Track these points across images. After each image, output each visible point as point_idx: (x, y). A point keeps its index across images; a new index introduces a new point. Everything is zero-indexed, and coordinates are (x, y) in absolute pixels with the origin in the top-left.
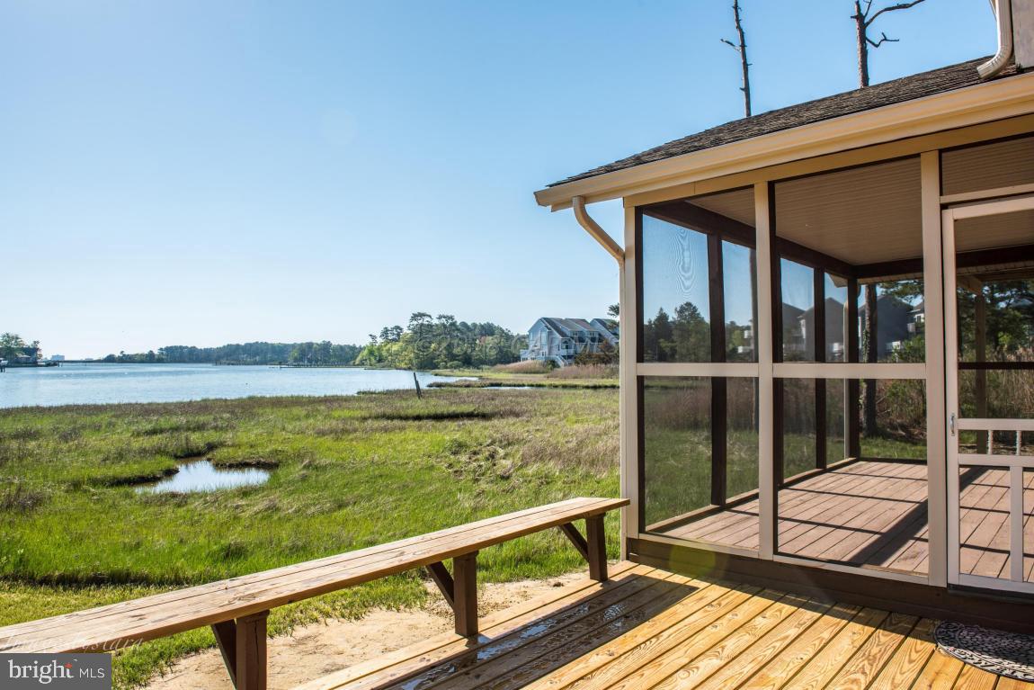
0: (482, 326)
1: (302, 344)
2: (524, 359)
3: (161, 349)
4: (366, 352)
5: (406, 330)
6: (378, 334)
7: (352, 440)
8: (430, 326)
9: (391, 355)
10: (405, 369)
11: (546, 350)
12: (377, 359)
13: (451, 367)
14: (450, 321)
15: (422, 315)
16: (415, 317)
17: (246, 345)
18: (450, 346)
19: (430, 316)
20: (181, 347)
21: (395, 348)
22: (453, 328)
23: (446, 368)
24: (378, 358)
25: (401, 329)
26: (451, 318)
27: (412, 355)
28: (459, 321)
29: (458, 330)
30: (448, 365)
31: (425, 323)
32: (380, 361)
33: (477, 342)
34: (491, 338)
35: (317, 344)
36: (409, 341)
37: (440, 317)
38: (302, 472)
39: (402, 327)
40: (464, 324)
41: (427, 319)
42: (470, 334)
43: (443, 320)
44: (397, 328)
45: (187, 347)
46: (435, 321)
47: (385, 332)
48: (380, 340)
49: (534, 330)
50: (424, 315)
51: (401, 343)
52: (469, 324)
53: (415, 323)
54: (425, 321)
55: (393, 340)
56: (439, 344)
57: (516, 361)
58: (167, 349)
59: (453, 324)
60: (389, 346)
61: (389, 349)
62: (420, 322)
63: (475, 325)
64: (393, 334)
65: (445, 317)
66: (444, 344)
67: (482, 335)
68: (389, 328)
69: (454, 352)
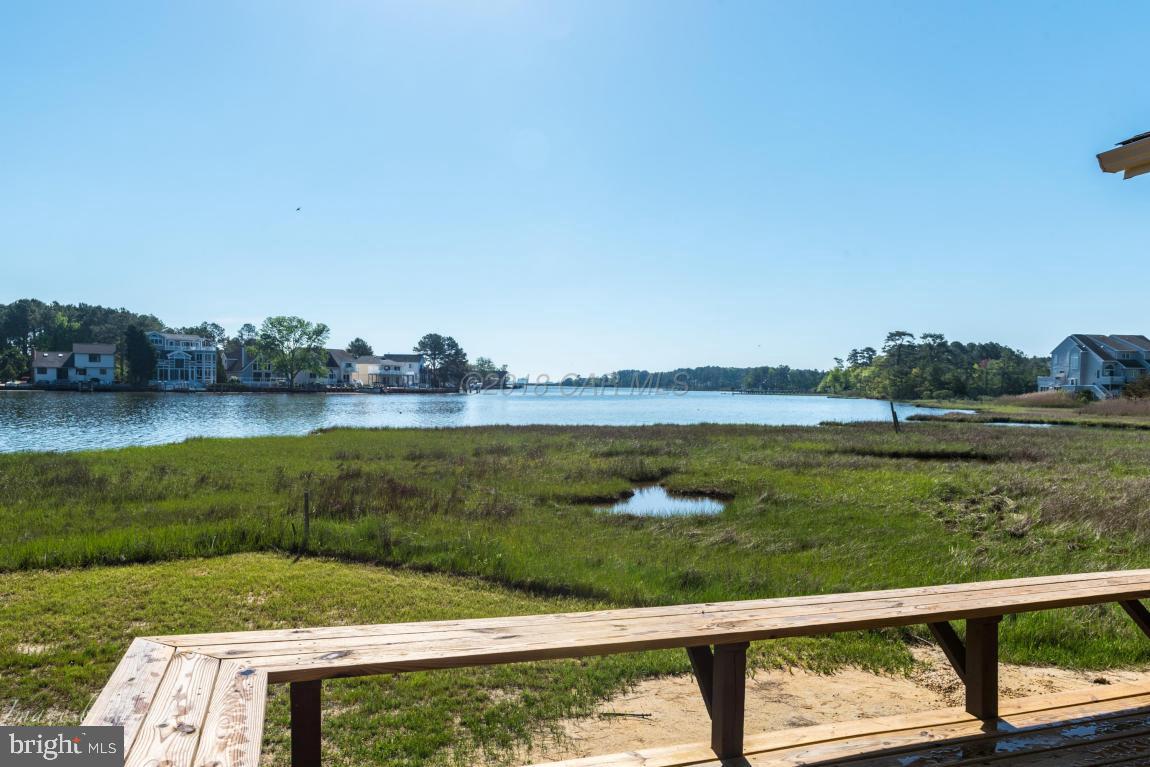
0: (981, 346)
1: (756, 369)
2: (1042, 389)
3: (614, 373)
4: (829, 378)
5: (880, 353)
6: (845, 356)
7: (815, 475)
8: (911, 347)
9: (860, 381)
10: (877, 399)
11: (1075, 377)
12: (841, 385)
13: (938, 397)
14: (938, 341)
15: (900, 334)
16: (892, 337)
17: (698, 369)
18: (937, 372)
19: (911, 335)
20: (632, 371)
21: (866, 373)
22: (943, 349)
23: (932, 398)
24: (844, 385)
25: (874, 352)
26: (940, 337)
27: (887, 382)
28: (950, 340)
29: (949, 351)
30: (934, 394)
31: (905, 343)
32: (846, 388)
33: (976, 366)
34: (994, 361)
35: (773, 369)
36: (884, 365)
37: (925, 337)
38: (760, 506)
39: (875, 348)
40: (957, 345)
41: (908, 338)
42: (965, 357)
43: (930, 340)
44: (869, 349)
45: (638, 371)
46: (918, 341)
47: (854, 355)
48: (847, 365)
49: (1059, 351)
50: (904, 334)
51: (873, 368)
52: (965, 343)
53: (892, 343)
54: (905, 341)
55: (864, 364)
56: (923, 369)
57: (1031, 391)
58: (621, 373)
59: (943, 345)
60: (858, 371)
61: (858, 375)
62: (898, 342)
63: (972, 346)
64: (864, 357)
65: (931, 336)
66: (929, 369)
67: (983, 358)
68: (859, 350)
69: (942, 379)
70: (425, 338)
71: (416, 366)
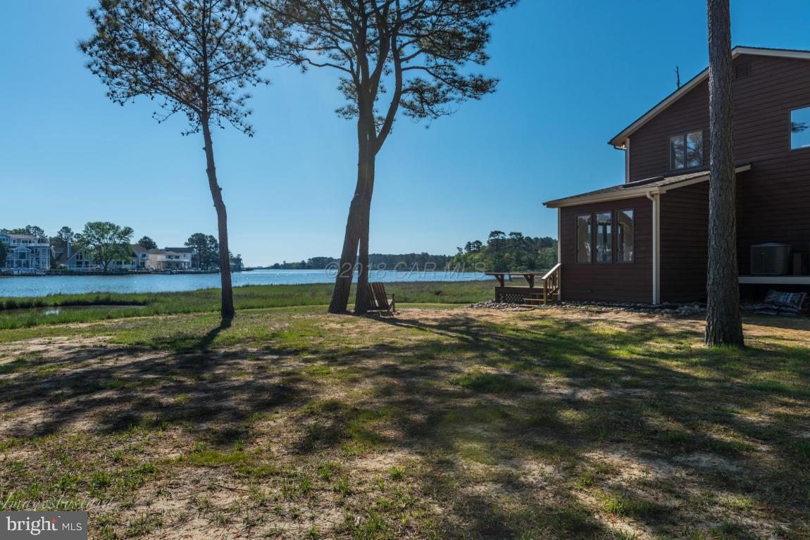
0: (542, 239)
1: (406, 255)
3: (310, 259)
4: (455, 259)
5: (485, 244)
6: (463, 247)
8: (504, 240)
9: (474, 262)
12: (462, 264)
13: (520, 270)
14: (519, 236)
15: (497, 233)
16: (493, 234)
18: (519, 255)
19: (503, 233)
20: (323, 258)
21: (477, 257)
22: (521, 241)
23: (516, 271)
24: (464, 264)
25: (481, 243)
26: (520, 234)
27: (491, 262)
28: (525, 235)
29: (524, 243)
30: (517, 268)
33: (539, 252)
34: (549, 249)
35: (419, 255)
36: (489, 252)
37: (511, 234)
39: (481, 241)
40: (528, 238)
41: (502, 235)
42: (533, 246)
43: (514, 236)
44: (477, 242)
45: (326, 258)
46: (508, 237)
47: (469, 245)
48: (464, 251)
50: (499, 232)
51: (480, 254)
52: (533, 238)
53: (492, 238)
54: (500, 237)
55: (474, 251)
56: (511, 253)
58: (314, 259)
59: (521, 239)
60: (473, 255)
61: (472, 258)
62: (496, 237)
63: (536, 239)
64: (475, 247)
65: (515, 234)
66: (514, 254)
67: (543, 247)
68: (471, 242)
69: (522, 259)
70: (193, 236)
71: (189, 255)
